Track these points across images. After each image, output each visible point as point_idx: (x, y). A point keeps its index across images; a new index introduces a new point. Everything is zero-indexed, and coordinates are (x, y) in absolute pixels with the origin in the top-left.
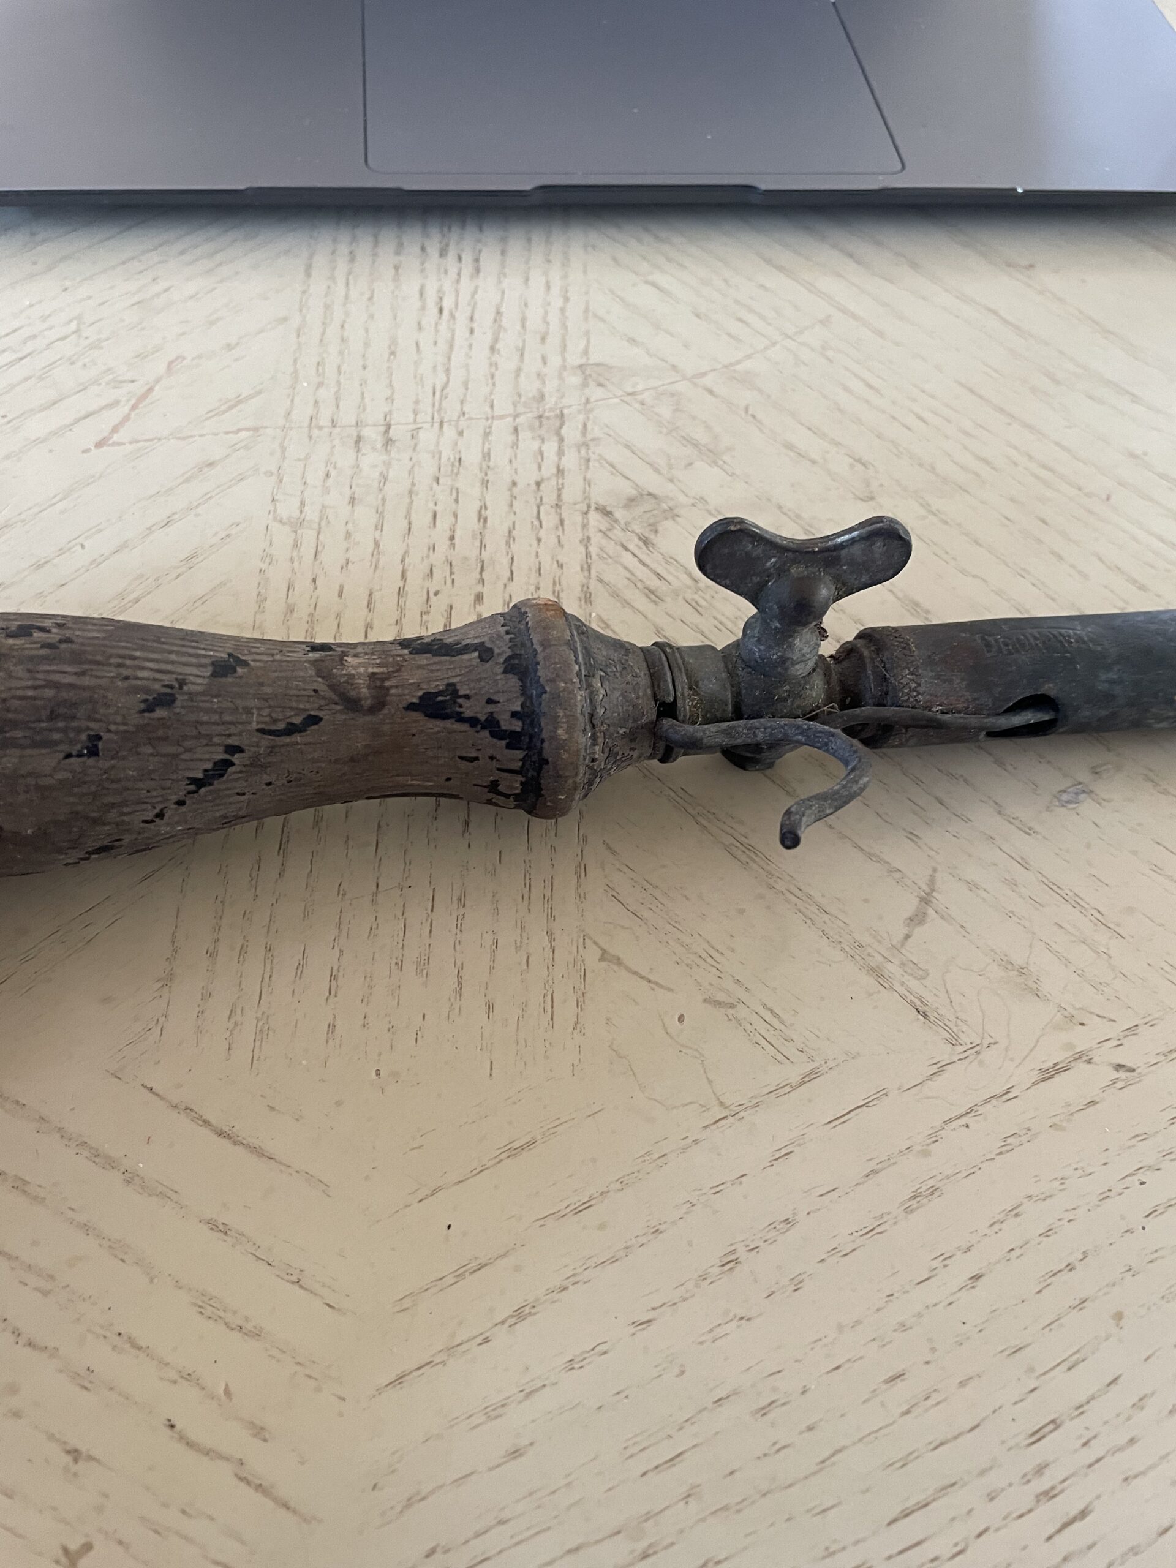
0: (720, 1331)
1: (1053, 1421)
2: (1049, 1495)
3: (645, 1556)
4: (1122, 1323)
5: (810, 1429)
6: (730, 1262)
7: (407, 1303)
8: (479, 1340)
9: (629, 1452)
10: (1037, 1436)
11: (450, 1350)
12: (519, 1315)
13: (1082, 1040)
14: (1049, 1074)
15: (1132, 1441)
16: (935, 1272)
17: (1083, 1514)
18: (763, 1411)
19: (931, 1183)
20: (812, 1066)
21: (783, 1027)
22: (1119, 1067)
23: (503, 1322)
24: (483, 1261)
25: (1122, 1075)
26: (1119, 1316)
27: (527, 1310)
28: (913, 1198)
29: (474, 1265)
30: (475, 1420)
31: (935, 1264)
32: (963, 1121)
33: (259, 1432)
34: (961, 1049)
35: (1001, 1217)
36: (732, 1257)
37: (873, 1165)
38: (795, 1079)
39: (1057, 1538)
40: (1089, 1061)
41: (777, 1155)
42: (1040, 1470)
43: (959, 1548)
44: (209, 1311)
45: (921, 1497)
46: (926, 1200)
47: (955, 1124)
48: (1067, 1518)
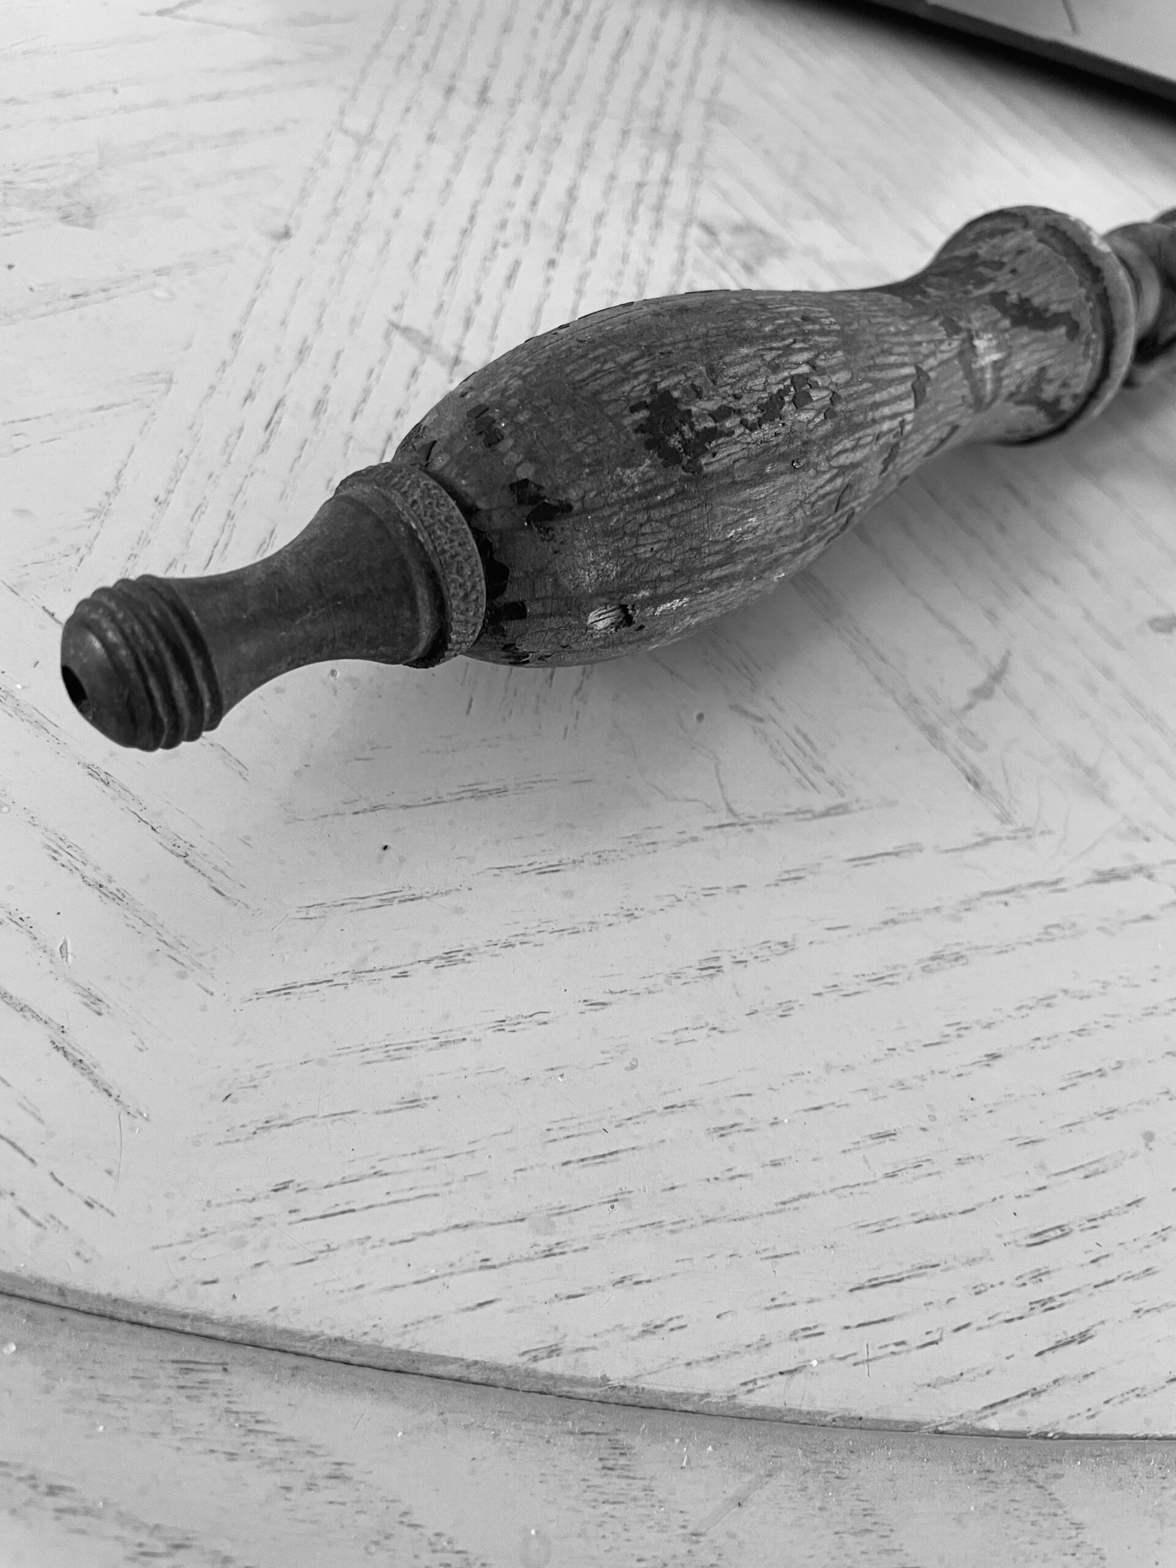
0: (686, 1035)
1: (1059, 1227)
2: (1046, 1305)
3: (549, 1254)
5: (775, 1164)
6: (711, 968)
7: (313, 913)
8: (395, 972)
9: (553, 1135)
10: (1040, 1239)
11: (357, 974)
12: (450, 958)
13: (1145, 854)
15: (1148, 1271)
16: (946, 1039)
17: (1083, 1337)
18: (721, 1132)
19: (956, 949)
21: (814, 755)
23: (428, 961)
24: (418, 893)
26: (1149, 1137)
27: (460, 955)
28: (933, 959)
29: (407, 893)
30: (369, 1056)
31: (948, 1031)
32: (1004, 898)
33: (94, 1003)
34: (1009, 827)
35: (1030, 1003)
36: (714, 964)
37: (893, 915)
38: (819, 808)
39: (1048, 1355)
41: (786, 876)
42: (1038, 1276)
43: (929, 1339)
44: (64, 858)
45: (894, 1271)
46: (947, 965)
47: (993, 899)
48: (1062, 1338)
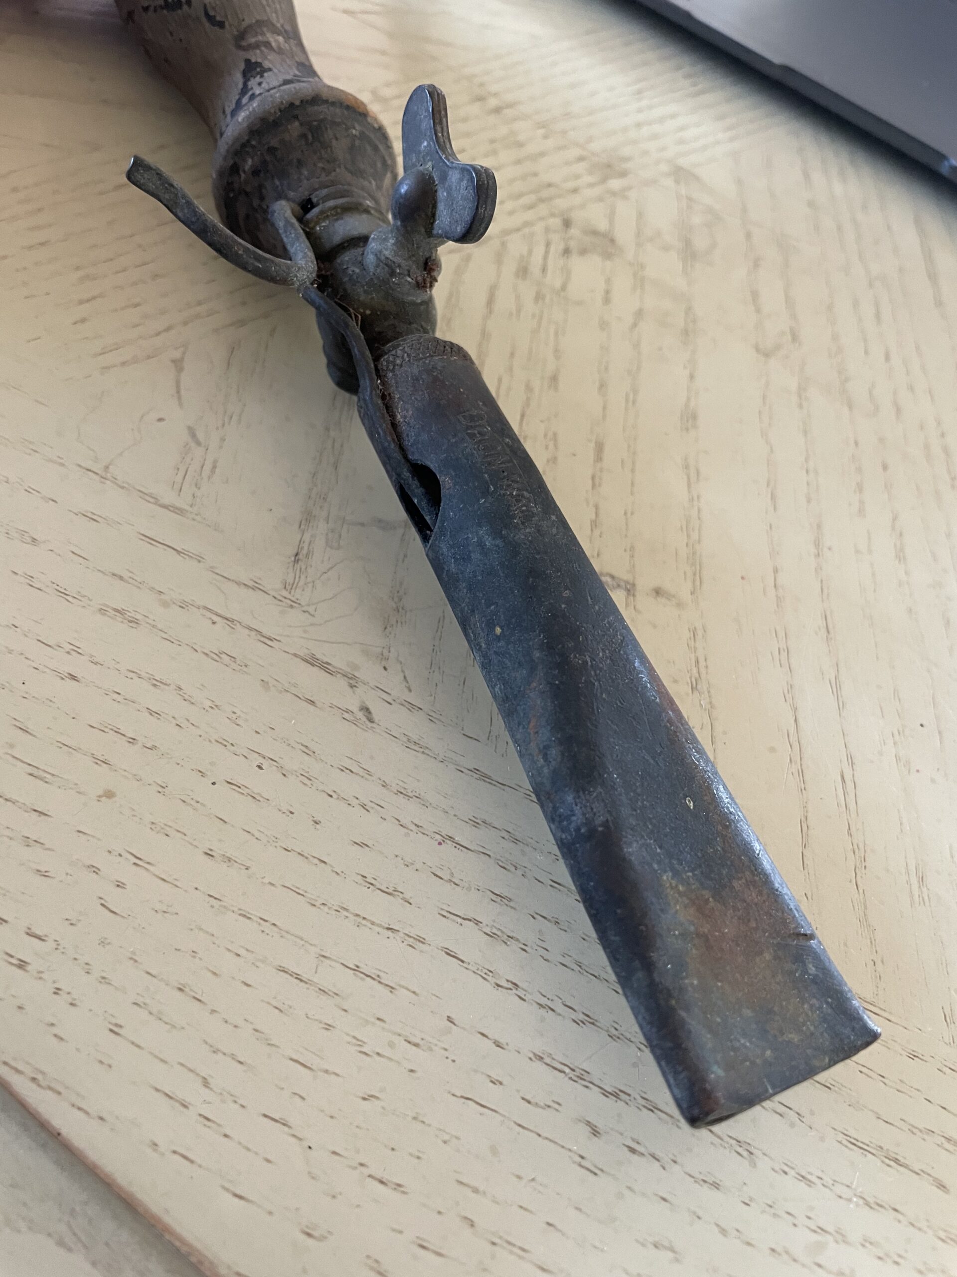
4: (104, 799)
13: (370, 674)
14: (314, 661)
16: (57, 648)
20: (187, 507)
21: (205, 479)
22: (366, 710)
25: (360, 715)
26: (109, 794)
28: (116, 610)
32: (215, 618)
34: (285, 593)
35: (143, 674)
37: (126, 575)
40: (352, 686)
41: (89, 515)
46: (120, 619)
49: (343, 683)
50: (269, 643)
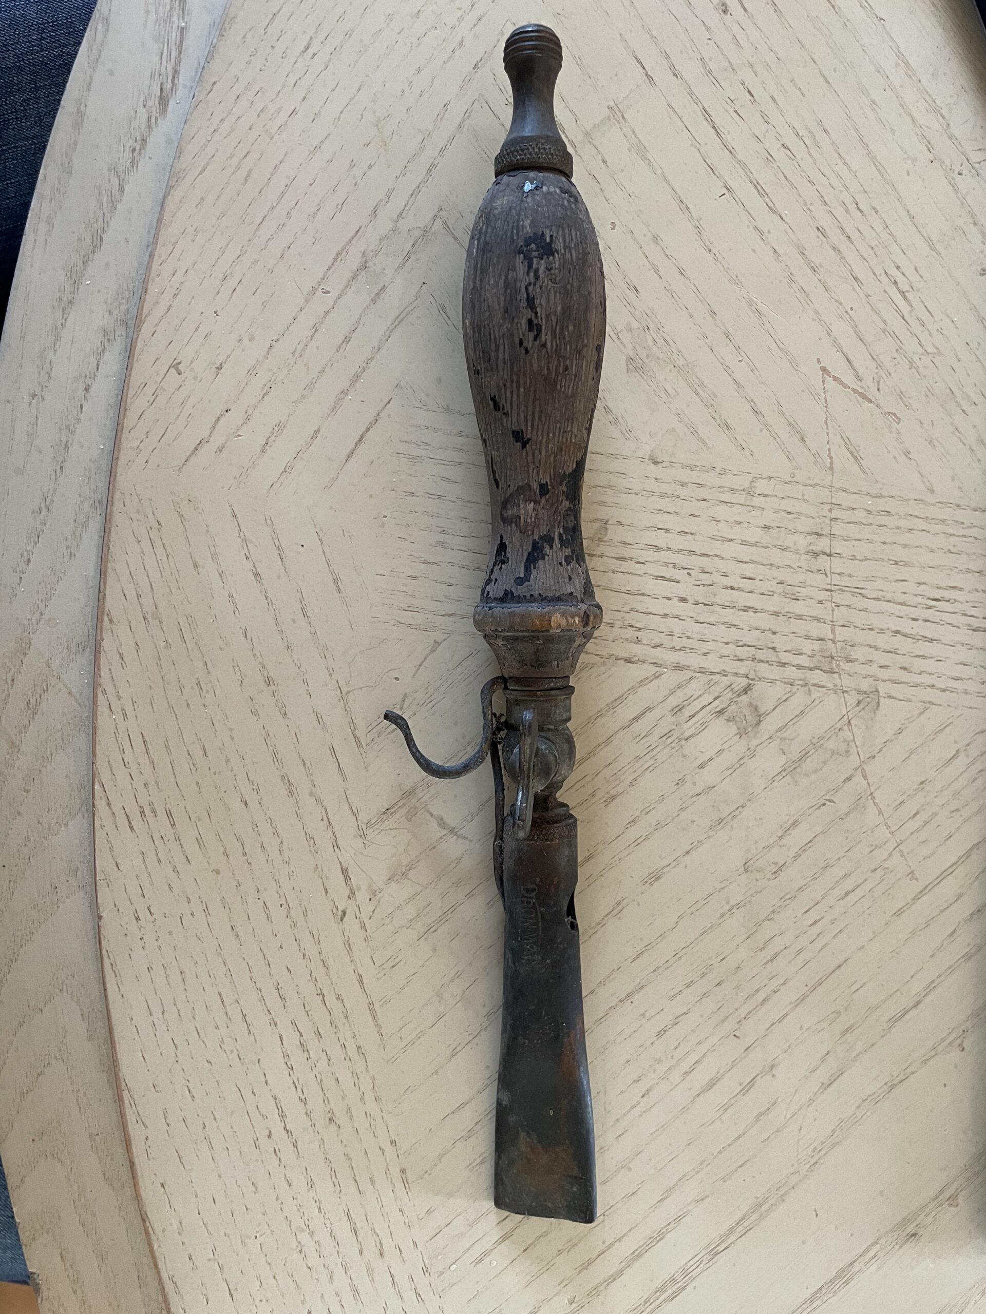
0: (237, 669)
1: (175, 824)
2: (142, 813)
3: (145, 618)
4: (214, 872)
5: (188, 705)
6: (269, 682)
7: (269, 521)
8: (248, 555)
9: (189, 618)
10: (169, 814)
11: (245, 540)
12: (257, 575)
13: (362, 896)
14: (345, 872)
15: (159, 861)
16: (251, 783)
17: (131, 828)
18: (198, 684)
19: (295, 792)
20: (364, 744)
21: (387, 733)
22: (344, 913)
23: (254, 567)
24: (284, 560)
25: (340, 913)
26: (218, 872)
27: (259, 579)
28: (289, 781)
29: (283, 556)
30: (212, 548)
31: (255, 784)
32: (325, 818)
33: (220, 450)
34: (364, 827)
35: (274, 824)
36: (271, 683)
37: (308, 765)
38: (358, 734)
39: (123, 811)
40: (349, 897)
41: (319, 716)
42: (154, 811)
43: (126, 763)
44: (276, 429)
45: (151, 751)
46: (287, 787)
47: (324, 813)
48: (131, 818)
49: (348, 892)
50: (336, 848)
